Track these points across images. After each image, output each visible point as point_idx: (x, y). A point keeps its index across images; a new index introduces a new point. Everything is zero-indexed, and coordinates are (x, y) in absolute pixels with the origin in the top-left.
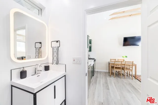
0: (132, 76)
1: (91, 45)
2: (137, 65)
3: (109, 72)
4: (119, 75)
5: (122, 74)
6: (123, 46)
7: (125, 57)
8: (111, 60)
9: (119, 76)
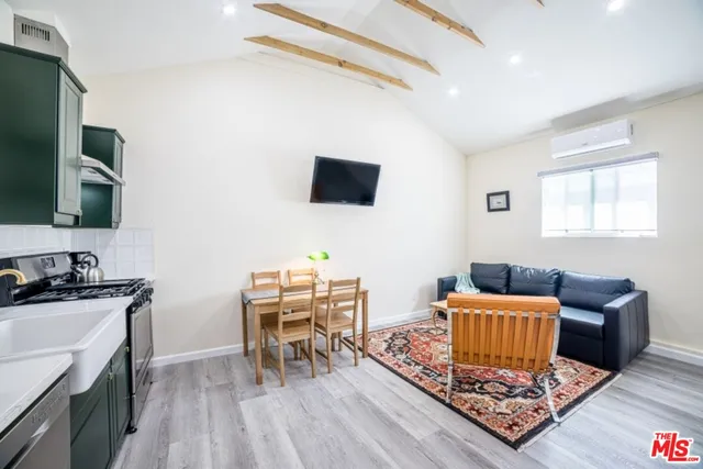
0: (354, 351)
1: (111, 179)
2: (369, 294)
3: (246, 353)
4: (296, 359)
5: (316, 351)
6: (311, 201)
7: (321, 256)
8: (253, 276)
9: (299, 363)
